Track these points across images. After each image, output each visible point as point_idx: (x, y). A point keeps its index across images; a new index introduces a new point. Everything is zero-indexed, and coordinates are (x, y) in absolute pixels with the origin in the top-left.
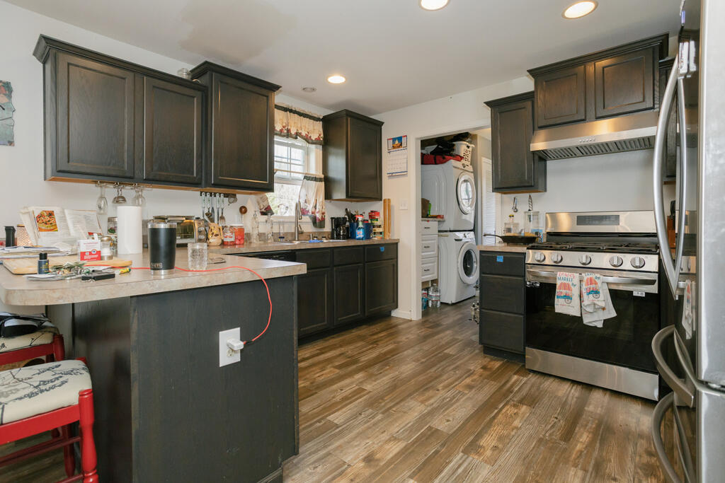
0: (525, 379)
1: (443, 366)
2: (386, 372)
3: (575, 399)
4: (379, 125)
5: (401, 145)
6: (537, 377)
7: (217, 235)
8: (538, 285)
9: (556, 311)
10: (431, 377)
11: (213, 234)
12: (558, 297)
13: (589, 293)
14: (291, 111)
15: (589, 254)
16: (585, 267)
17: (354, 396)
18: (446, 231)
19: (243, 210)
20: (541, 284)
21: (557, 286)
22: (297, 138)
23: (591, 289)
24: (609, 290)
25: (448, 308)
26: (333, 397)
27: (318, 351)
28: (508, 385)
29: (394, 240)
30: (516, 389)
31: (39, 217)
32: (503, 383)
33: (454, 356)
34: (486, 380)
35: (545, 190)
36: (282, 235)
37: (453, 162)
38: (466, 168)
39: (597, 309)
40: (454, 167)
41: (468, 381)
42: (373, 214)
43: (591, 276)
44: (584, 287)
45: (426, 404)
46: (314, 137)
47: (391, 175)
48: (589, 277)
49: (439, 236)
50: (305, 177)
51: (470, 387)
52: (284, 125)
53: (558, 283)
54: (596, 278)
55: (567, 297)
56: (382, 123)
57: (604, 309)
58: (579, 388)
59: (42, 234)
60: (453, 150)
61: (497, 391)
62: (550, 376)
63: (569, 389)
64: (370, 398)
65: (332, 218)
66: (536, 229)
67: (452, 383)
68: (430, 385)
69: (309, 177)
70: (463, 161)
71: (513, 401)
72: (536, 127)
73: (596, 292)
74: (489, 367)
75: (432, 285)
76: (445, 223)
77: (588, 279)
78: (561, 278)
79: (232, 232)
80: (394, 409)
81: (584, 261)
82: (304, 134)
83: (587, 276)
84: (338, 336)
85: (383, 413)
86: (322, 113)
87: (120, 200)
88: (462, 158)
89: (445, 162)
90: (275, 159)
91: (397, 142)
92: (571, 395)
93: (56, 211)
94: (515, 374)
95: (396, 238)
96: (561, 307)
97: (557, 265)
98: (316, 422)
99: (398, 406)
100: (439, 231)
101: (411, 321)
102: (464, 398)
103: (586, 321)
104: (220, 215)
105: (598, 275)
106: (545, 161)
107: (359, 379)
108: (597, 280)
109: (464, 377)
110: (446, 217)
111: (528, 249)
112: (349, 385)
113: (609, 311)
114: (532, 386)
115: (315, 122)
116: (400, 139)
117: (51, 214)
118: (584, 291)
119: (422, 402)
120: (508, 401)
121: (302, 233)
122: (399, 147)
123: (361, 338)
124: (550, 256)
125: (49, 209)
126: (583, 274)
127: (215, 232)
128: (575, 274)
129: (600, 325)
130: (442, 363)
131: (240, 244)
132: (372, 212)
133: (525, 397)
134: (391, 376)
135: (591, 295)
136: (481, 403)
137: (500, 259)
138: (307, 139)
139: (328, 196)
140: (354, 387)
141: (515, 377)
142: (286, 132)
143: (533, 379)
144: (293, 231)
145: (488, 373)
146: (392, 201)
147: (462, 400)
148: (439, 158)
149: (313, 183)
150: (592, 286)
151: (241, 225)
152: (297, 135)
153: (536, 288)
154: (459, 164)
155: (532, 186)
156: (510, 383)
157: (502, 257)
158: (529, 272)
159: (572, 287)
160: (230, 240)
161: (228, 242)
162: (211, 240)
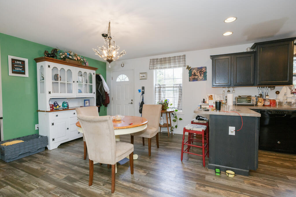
19: (278, 93)
31: (209, 97)
59: (210, 100)
79: (268, 102)
87: (229, 91)
93: (213, 95)
104: (266, 94)
117: (212, 96)
125: (211, 95)
127: (260, 101)
131: (273, 106)
160: (267, 104)
161: (266, 105)
162: (258, 104)
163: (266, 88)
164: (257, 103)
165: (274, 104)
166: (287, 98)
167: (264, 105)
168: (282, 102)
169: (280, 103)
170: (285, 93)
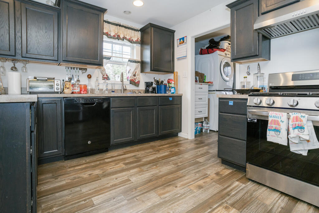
0: (244, 185)
1: (189, 169)
2: (151, 170)
3: (280, 209)
4: (173, 32)
5: (184, 42)
6: (254, 185)
7: (68, 88)
8: (256, 121)
9: (268, 140)
10: (178, 176)
11: (66, 87)
12: (270, 130)
13: (295, 128)
14: (120, 26)
15: (296, 99)
16: (293, 108)
17: (122, 184)
18: (214, 91)
19: (89, 77)
20: (258, 120)
21: (269, 122)
22: (123, 40)
23: (297, 125)
24: (314, 126)
25: (213, 134)
26: (108, 184)
27: (123, 153)
28: (229, 189)
29: (179, 94)
30: (233, 193)
32: (226, 186)
33: (201, 163)
34: (214, 183)
35: (269, 59)
36: (113, 90)
37: (218, 52)
38: (227, 56)
39: (302, 141)
40: (219, 54)
41: (201, 182)
42: (169, 80)
43: (297, 115)
44: (291, 123)
45: (162, 197)
46: (135, 40)
47: (179, 59)
48: (295, 115)
49: (209, 93)
50: (129, 61)
51: (200, 187)
52: (116, 33)
53: (270, 119)
54: (302, 116)
55: (277, 130)
56: (175, 31)
57: (308, 141)
58: (286, 199)
60: (219, 45)
61: (218, 193)
62: (264, 185)
63: (277, 198)
64: (129, 187)
65: (145, 82)
66: (262, 85)
67: (189, 182)
68: (174, 182)
69: (132, 61)
70: (226, 52)
71: (227, 203)
72: (260, 14)
73: (301, 128)
74: (221, 173)
75: (205, 120)
76: (214, 86)
77: (294, 117)
78: (272, 116)
79: (78, 87)
80: (138, 198)
81: (292, 104)
82: (128, 38)
83: (293, 115)
84: (141, 145)
85: (128, 200)
86: (139, 27)
88: (225, 50)
89: (213, 52)
90: (104, 50)
91: (182, 41)
92: (277, 204)
94: (237, 181)
95: (181, 93)
96: (271, 137)
97: (271, 107)
98: (83, 201)
99: (142, 196)
100: (209, 91)
101: (188, 139)
102: (192, 195)
103: (293, 149)
104: (77, 79)
105: (303, 115)
106: (270, 39)
107: (133, 172)
108: (302, 118)
109: (200, 179)
110: (214, 83)
111: (249, 96)
112: (123, 176)
113: (313, 143)
114: (247, 192)
115: (135, 32)
116: (183, 38)
118: (290, 126)
119: (160, 195)
120: (223, 203)
121: (126, 90)
122: (182, 43)
123: (152, 147)
124: (265, 101)
126: (290, 114)
127: (67, 86)
128: (283, 113)
129: (305, 154)
130: (191, 167)
131: (84, 93)
132: (169, 79)
133: (238, 201)
134: (152, 173)
135: (296, 130)
136: (201, 202)
137: (231, 103)
138: (131, 41)
139: (142, 71)
140: (126, 178)
141: (237, 183)
142: (117, 36)
143: (250, 186)
144: (121, 89)
145: (218, 178)
146: (178, 73)
147: (188, 197)
148: (210, 50)
149: (135, 64)
150: (297, 123)
151: (85, 84)
152: (124, 38)
153: (254, 123)
154: (223, 53)
155: (257, 55)
156: (231, 188)
157: (233, 102)
158: (249, 112)
159: (281, 123)
160: (77, 91)
161: (75, 92)
162: (65, 91)
163: (77, 69)
164: (63, 90)
165: (85, 90)
166: (99, 84)
167: (73, 93)
168: (94, 89)
169: (92, 91)
170: (97, 77)
